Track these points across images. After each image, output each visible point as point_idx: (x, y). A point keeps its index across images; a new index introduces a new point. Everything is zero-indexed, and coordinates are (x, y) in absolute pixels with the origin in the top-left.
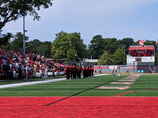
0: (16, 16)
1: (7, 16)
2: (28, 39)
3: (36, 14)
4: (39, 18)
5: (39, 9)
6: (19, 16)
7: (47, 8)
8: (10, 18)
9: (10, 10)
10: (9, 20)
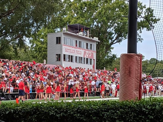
0: (121, 39)
1: (113, 39)
2: (144, 58)
3: (139, 37)
4: (142, 40)
5: (141, 32)
6: (123, 39)
7: (149, 30)
8: (116, 41)
9: (116, 34)
10: (114, 42)
